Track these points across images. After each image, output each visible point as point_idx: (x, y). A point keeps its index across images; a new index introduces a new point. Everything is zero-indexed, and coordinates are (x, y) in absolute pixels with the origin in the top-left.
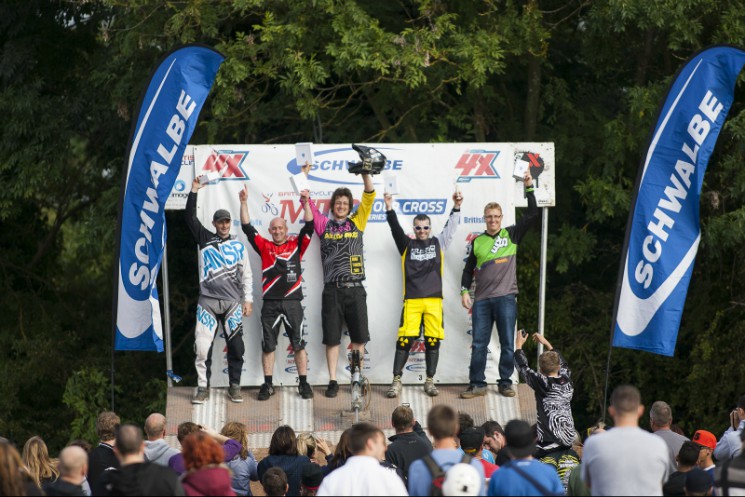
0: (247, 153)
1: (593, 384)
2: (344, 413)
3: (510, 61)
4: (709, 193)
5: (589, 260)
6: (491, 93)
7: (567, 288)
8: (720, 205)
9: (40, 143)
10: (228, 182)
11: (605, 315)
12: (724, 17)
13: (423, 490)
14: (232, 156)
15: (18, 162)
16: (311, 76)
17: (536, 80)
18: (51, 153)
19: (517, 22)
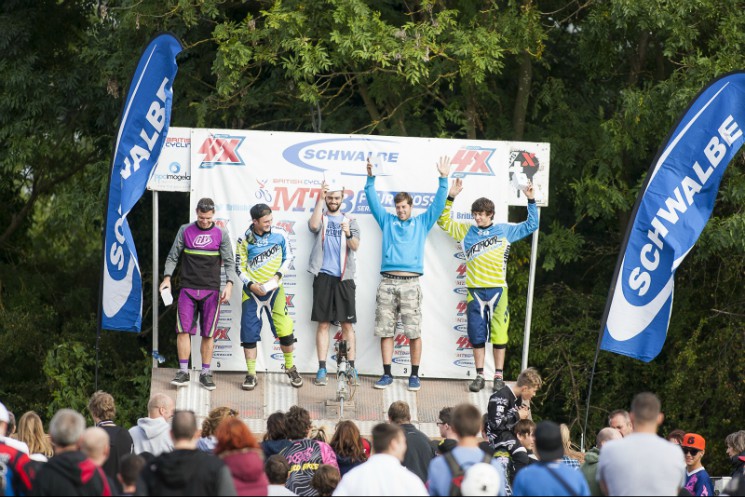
0: (243, 138)
1: (571, 384)
2: (328, 403)
3: (508, 59)
5: (576, 260)
7: (549, 287)
9: (30, 118)
10: (224, 167)
11: (584, 316)
12: (722, 23)
13: (444, 490)
14: (229, 140)
15: (8, 136)
16: (316, 61)
17: (527, 79)
18: (41, 128)
19: (516, 21)
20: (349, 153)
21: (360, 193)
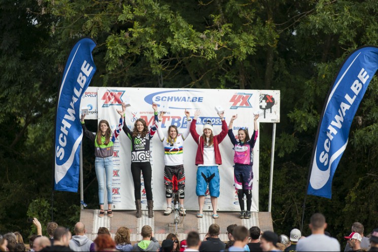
0: (124, 92)
1: (296, 213)
2: (170, 225)
3: (258, 48)
4: (357, 117)
5: (294, 151)
6: (247, 64)
7: (284, 164)
8: (362, 124)
9: (20, 84)
10: (114, 106)
11: (303, 178)
12: (367, 29)
14: (117, 93)
15: (8, 94)
16: (160, 53)
17: (271, 59)
18: (25, 89)
19: (263, 29)
20: (178, 98)
21: (184, 118)
